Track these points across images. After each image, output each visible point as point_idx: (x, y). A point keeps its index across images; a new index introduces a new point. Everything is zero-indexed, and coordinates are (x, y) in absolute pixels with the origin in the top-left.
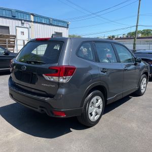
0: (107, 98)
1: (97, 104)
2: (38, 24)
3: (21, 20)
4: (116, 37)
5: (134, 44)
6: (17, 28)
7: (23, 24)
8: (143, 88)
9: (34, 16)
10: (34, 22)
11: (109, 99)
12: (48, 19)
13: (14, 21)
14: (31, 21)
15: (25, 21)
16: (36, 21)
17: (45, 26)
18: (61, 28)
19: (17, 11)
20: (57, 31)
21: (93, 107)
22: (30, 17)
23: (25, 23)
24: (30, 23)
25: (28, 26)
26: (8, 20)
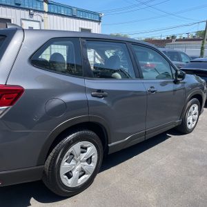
0: (108, 144)
1: (83, 156)
2: (55, 17)
3: (29, 10)
4: (178, 38)
5: (202, 48)
6: (23, 21)
7: (31, 15)
8: (191, 121)
9: (48, 4)
10: (49, 13)
11: (113, 144)
12: (71, 8)
13: (18, 11)
14: (44, 12)
15: (35, 11)
16: (52, 11)
17: (65, 19)
18: (88, 22)
20: (83, 27)
21: (73, 162)
22: (42, 6)
23: (35, 14)
24: (42, 15)
25: (40, 19)
26: (8, 10)
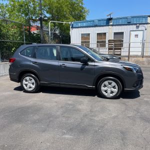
3: (136, 24)
6: (131, 32)
7: (138, 27)
13: (128, 27)
15: (140, 24)
19: (133, 17)
22: (147, 20)
24: (146, 25)
